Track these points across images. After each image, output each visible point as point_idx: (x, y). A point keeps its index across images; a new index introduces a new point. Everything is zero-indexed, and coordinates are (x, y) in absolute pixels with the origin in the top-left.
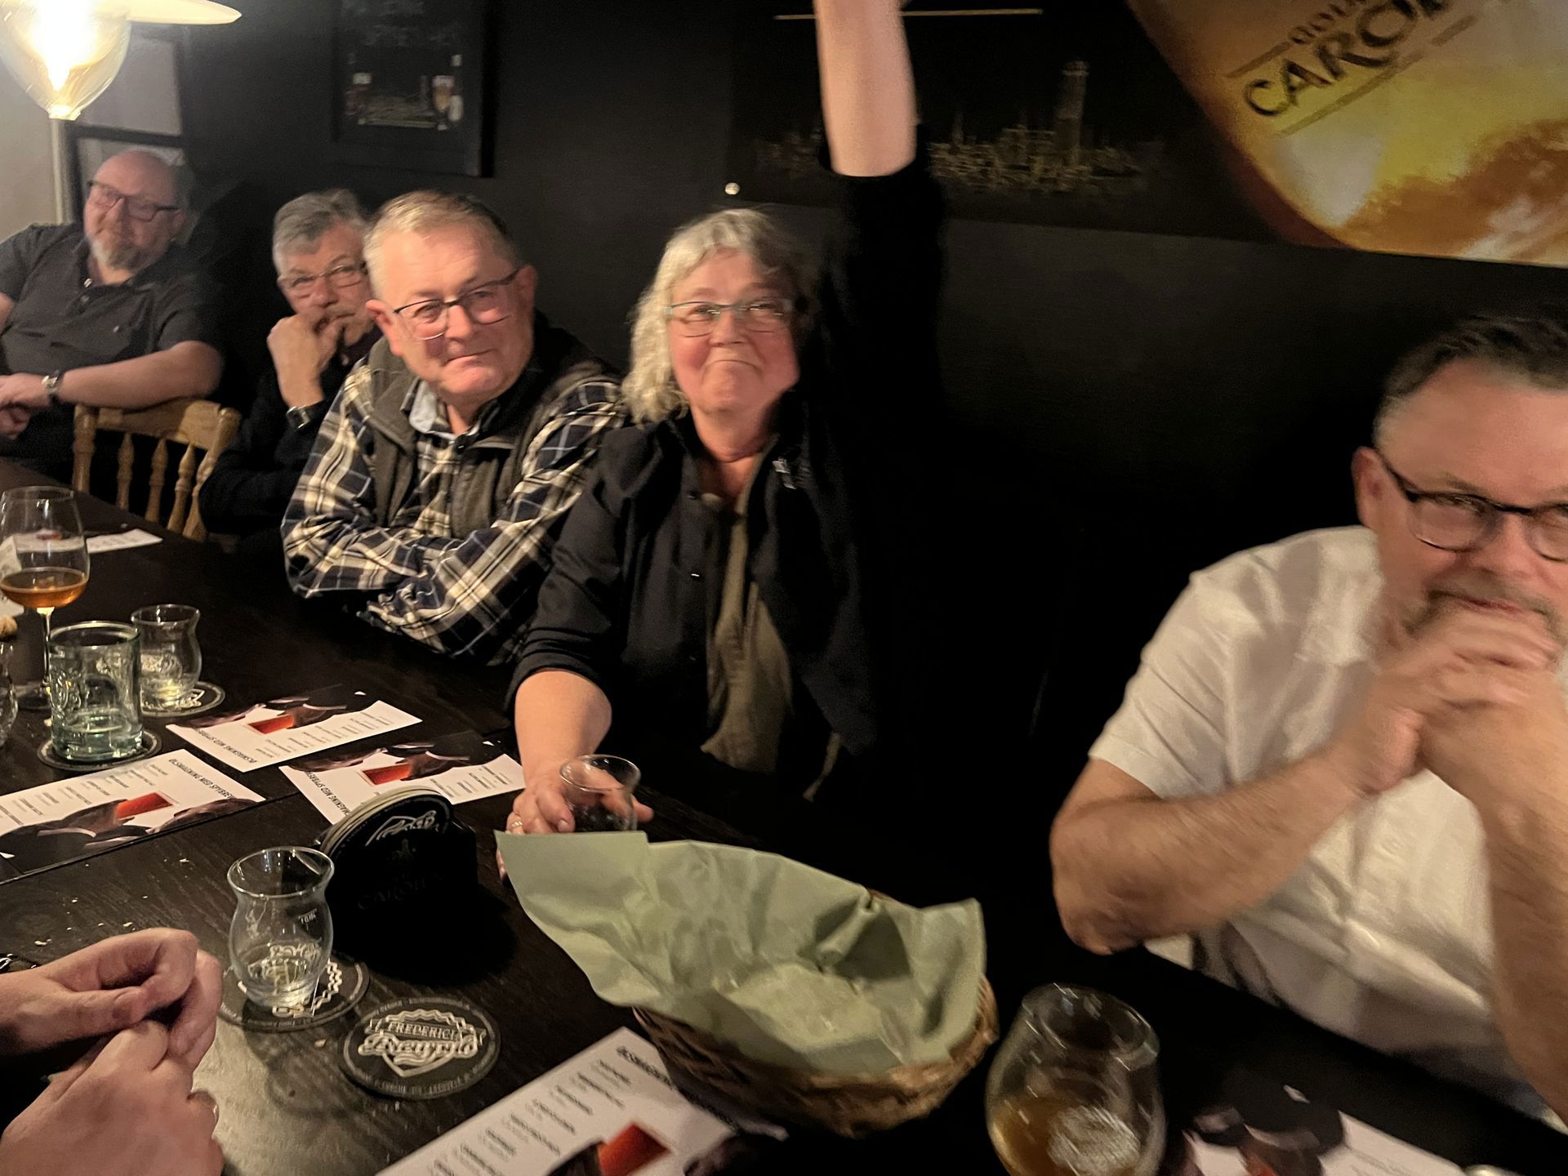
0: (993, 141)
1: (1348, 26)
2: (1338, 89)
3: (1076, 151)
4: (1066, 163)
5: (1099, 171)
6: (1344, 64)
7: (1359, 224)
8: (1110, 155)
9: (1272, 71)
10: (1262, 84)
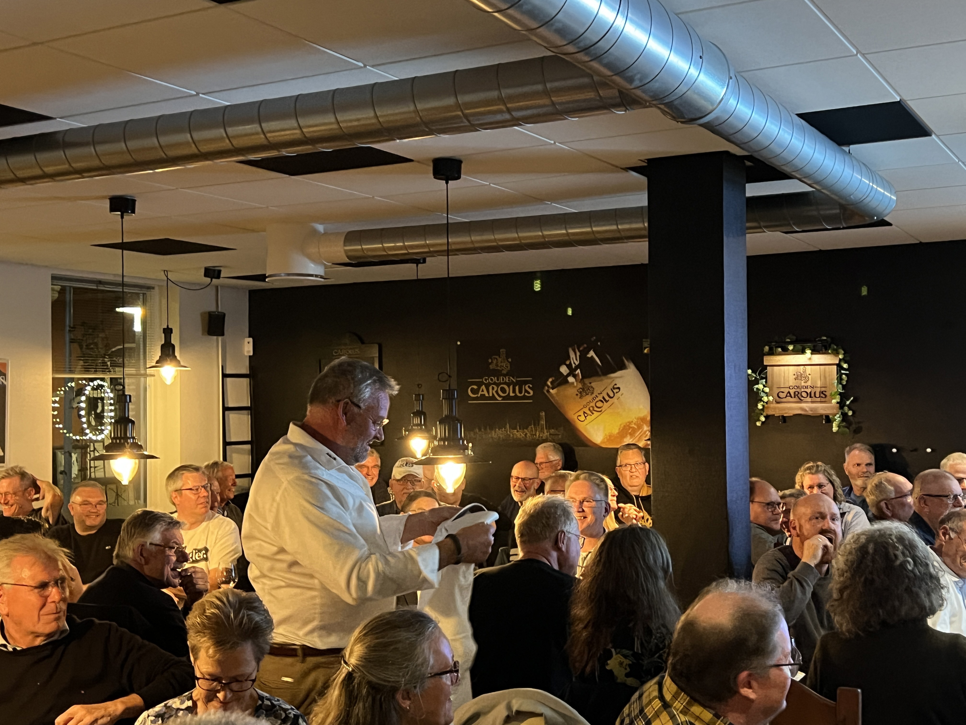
0: (527, 429)
1: (593, 404)
2: (594, 416)
3: (545, 431)
4: (544, 433)
5: (550, 434)
6: (594, 412)
7: (603, 442)
8: (552, 431)
9: (581, 413)
10: (580, 416)
